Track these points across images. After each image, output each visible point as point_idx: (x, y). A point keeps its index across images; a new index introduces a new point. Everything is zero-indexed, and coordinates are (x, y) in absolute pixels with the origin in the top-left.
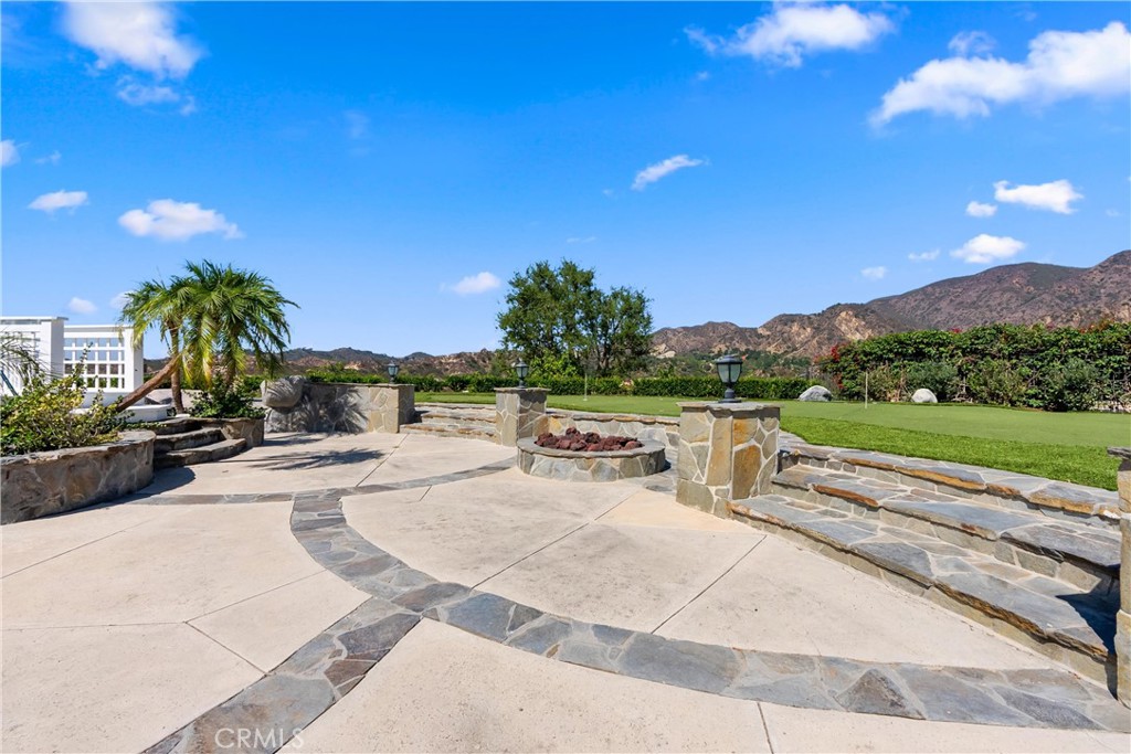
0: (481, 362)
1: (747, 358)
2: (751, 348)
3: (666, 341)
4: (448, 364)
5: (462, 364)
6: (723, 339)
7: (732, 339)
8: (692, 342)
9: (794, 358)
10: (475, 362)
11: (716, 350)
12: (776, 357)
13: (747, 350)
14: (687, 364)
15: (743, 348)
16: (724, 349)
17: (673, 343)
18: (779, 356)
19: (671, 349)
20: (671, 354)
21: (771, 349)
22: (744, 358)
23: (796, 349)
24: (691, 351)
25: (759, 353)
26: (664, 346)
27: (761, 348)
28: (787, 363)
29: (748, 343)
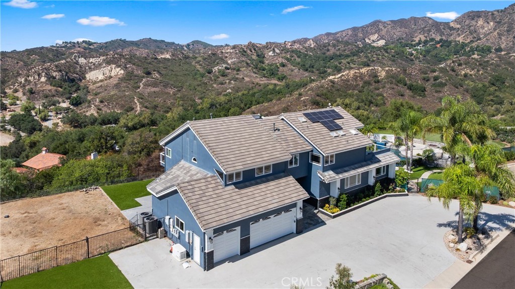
0: (249, 52)
1: (441, 46)
2: (444, 38)
3: (378, 31)
4: (227, 53)
5: (236, 53)
6: (423, 31)
7: (429, 31)
8: (398, 33)
9: (478, 46)
10: (245, 52)
11: (417, 40)
12: (464, 45)
13: (441, 40)
14: (395, 52)
15: (438, 38)
16: (423, 39)
17: (383, 33)
18: (466, 45)
19: (382, 38)
20: (382, 43)
21: (460, 39)
22: (438, 46)
23: (480, 39)
24: (397, 40)
25: (450, 42)
26: (376, 35)
27: (452, 38)
28: (472, 51)
29: (442, 34)
